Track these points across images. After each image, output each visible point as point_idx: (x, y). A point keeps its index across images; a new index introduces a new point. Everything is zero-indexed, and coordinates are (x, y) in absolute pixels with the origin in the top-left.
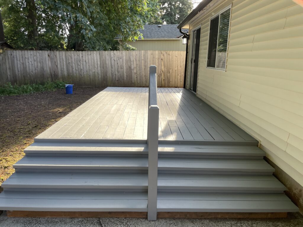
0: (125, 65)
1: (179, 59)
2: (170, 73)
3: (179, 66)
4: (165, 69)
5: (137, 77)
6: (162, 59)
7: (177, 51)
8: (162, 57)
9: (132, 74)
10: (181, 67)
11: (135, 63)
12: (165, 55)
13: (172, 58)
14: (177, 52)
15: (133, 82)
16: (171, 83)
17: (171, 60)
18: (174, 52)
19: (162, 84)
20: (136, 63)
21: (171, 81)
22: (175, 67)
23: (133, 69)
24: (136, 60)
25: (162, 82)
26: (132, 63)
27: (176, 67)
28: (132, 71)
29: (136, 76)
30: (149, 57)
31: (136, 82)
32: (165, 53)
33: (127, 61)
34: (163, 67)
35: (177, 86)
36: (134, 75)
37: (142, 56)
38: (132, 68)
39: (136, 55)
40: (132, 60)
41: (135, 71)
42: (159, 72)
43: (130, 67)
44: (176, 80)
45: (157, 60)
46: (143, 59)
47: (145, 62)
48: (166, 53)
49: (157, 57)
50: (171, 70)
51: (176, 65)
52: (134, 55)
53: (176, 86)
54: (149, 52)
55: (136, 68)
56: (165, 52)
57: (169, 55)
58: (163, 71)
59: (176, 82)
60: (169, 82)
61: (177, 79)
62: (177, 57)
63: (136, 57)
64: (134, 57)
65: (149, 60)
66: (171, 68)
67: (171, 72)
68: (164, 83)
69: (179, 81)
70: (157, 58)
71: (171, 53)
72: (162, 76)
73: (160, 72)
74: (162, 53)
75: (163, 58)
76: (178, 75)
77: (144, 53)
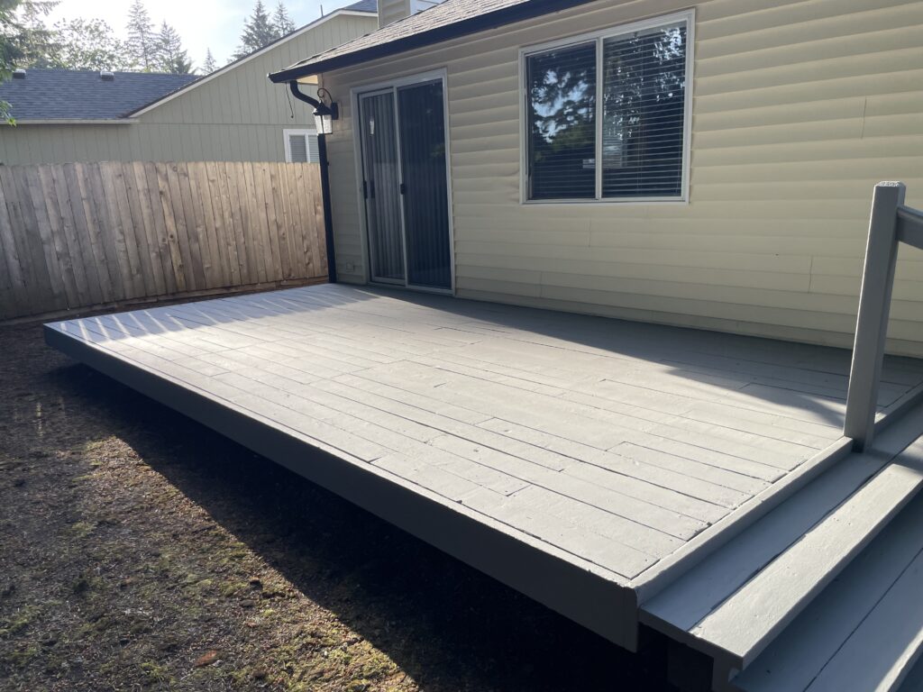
0: (8, 227)
1: (222, 190)
2: (197, 240)
3: (227, 215)
4: (181, 228)
5: (70, 271)
6: (161, 193)
7: (213, 164)
8: (161, 184)
9: (47, 260)
10: (232, 215)
11: (51, 212)
12: (173, 177)
13: (198, 187)
14: (210, 166)
15: (56, 291)
16: (208, 274)
17: (195, 195)
18: (201, 165)
19: (178, 282)
20: (58, 211)
21: (208, 268)
22: (214, 219)
23: (50, 240)
24: (56, 203)
25: (177, 275)
26: (40, 215)
27: (217, 217)
28: (46, 248)
29: (63, 267)
30: (109, 187)
31: (68, 288)
32: (170, 172)
33: (15, 209)
34: (170, 223)
35: (231, 282)
36: (55, 261)
37: (81, 184)
38: (44, 233)
39: (54, 181)
40: (36, 201)
41: (58, 247)
42: (160, 240)
43: (33, 235)
44: (225, 262)
45: (142, 196)
46: (84, 195)
47: (96, 207)
48: (175, 169)
49: (141, 184)
50: (199, 230)
51: (217, 213)
52: (44, 182)
53: (228, 285)
54: (109, 170)
55: (61, 232)
56: (168, 165)
57: (186, 175)
58: (172, 237)
59: (226, 269)
60: (200, 272)
61: (228, 260)
62: (213, 181)
63: (54, 189)
64: (46, 191)
65: (110, 199)
66: (200, 222)
67: (201, 236)
68: (182, 278)
69: (234, 264)
70: (140, 187)
71: (191, 168)
72: (173, 256)
73: (164, 240)
74: (157, 170)
75: (167, 187)
76: (228, 244)
77: (83, 172)
